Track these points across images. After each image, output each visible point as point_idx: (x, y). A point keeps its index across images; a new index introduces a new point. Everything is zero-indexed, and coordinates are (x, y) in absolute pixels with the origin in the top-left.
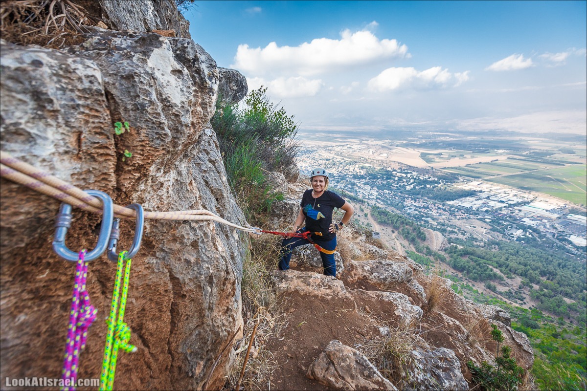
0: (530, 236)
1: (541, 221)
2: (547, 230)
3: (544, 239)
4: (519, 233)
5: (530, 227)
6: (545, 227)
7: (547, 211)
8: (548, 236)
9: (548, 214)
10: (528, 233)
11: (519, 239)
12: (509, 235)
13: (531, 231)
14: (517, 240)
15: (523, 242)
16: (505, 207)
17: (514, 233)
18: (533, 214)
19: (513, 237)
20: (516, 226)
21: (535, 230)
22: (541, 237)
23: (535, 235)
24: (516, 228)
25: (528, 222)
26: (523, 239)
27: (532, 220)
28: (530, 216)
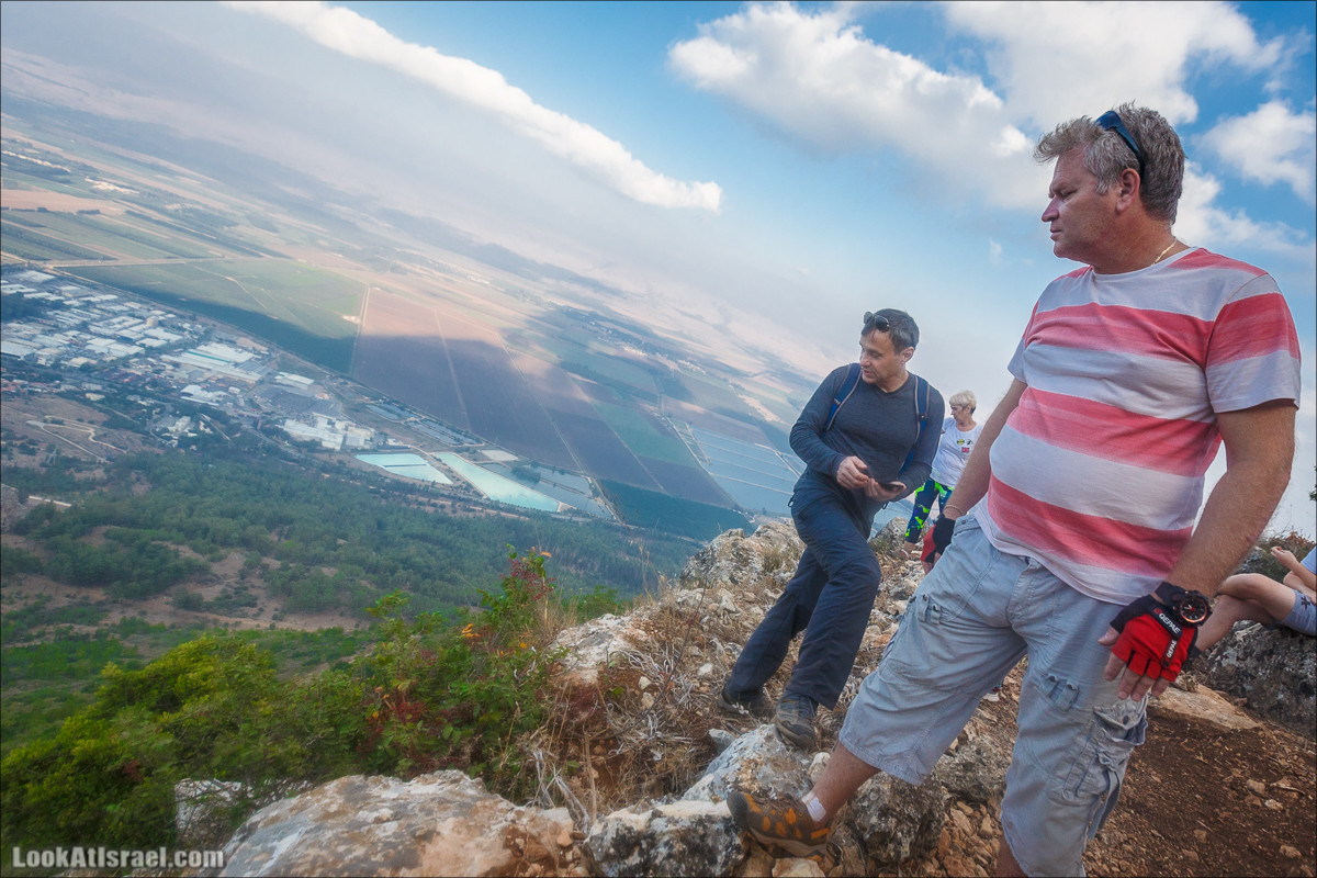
0: (208, 430)
1: (226, 390)
2: (241, 412)
3: (238, 435)
4: (182, 425)
5: (205, 409)
6: (236, 405)
7: (236, 365)
8: (246, 426)
9: (237, 373)
10: (202, 424)
11: (184, 442)
12: (159, 434)
13: (208, 418)
14: (179, 446)
15: (194, 447)
16: (137, 355)
17: (170, 428)
18: (207, 375)
19: (169, 438)
20: (171, 409)
21: (218, 416)
22: (231, 430)
23: (218, 426)
24: (174, 415)
25: (196, 393)
26: (194, 441)
27: (208, 390)
28: (201, 379)
